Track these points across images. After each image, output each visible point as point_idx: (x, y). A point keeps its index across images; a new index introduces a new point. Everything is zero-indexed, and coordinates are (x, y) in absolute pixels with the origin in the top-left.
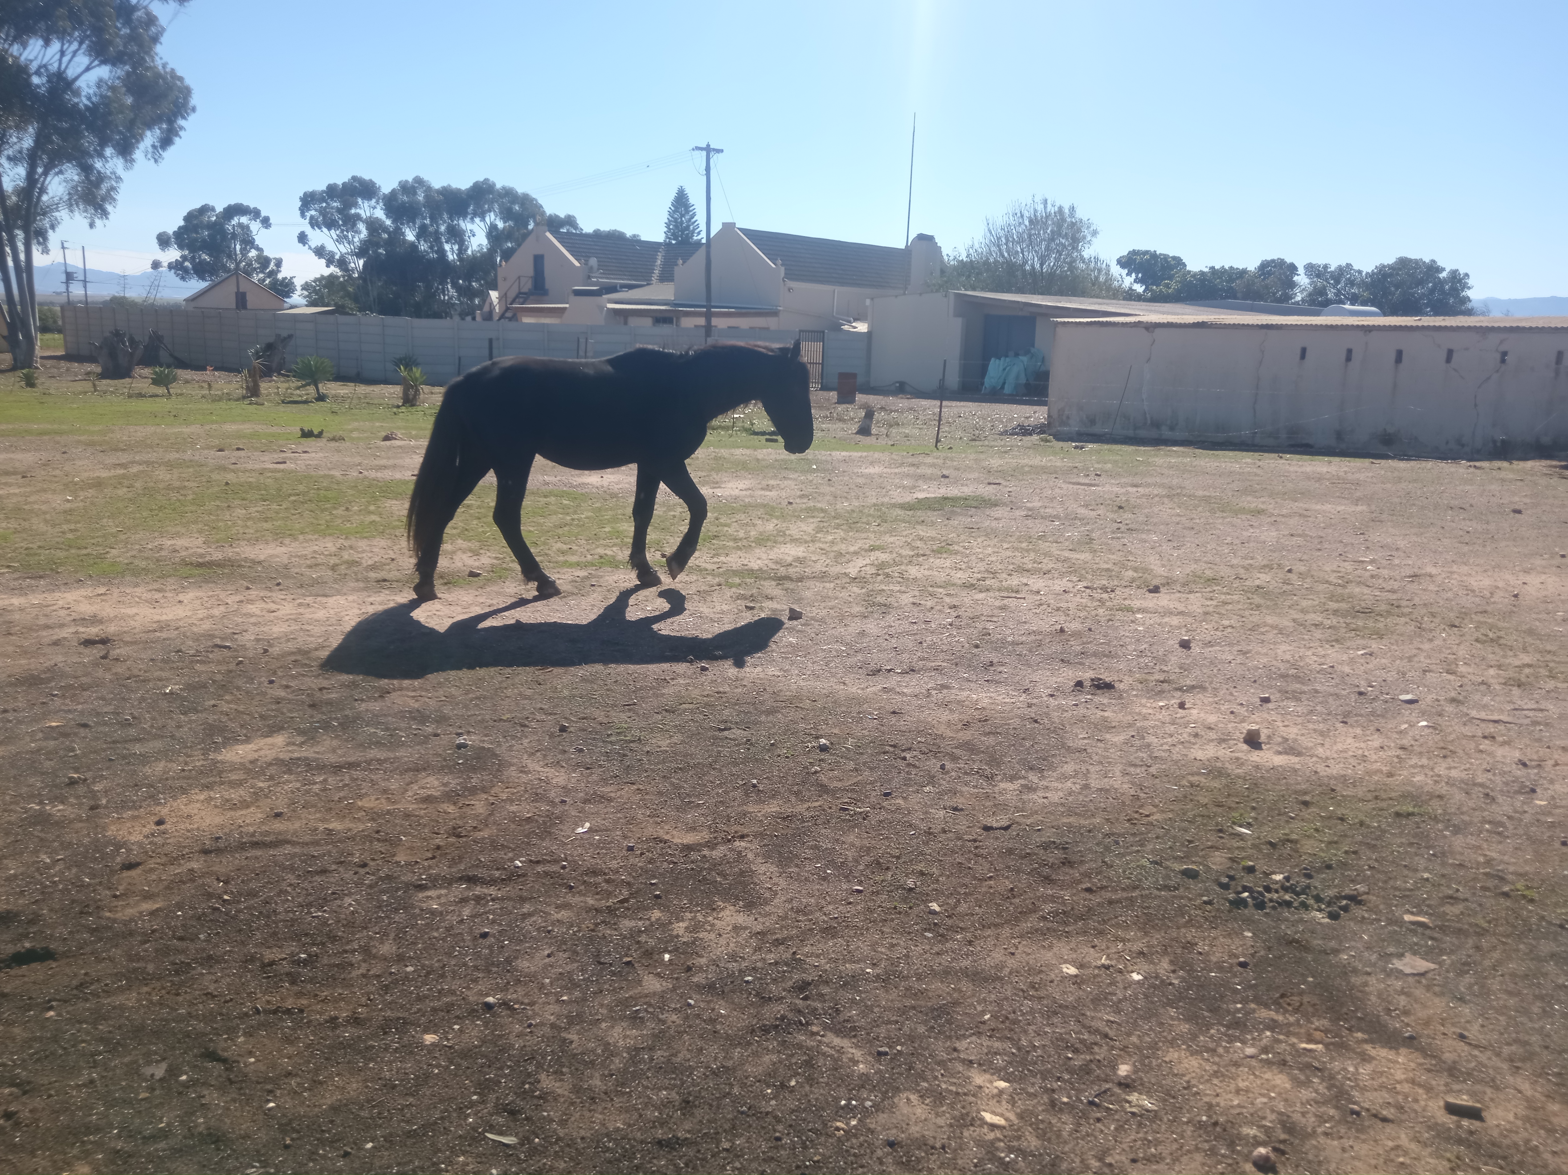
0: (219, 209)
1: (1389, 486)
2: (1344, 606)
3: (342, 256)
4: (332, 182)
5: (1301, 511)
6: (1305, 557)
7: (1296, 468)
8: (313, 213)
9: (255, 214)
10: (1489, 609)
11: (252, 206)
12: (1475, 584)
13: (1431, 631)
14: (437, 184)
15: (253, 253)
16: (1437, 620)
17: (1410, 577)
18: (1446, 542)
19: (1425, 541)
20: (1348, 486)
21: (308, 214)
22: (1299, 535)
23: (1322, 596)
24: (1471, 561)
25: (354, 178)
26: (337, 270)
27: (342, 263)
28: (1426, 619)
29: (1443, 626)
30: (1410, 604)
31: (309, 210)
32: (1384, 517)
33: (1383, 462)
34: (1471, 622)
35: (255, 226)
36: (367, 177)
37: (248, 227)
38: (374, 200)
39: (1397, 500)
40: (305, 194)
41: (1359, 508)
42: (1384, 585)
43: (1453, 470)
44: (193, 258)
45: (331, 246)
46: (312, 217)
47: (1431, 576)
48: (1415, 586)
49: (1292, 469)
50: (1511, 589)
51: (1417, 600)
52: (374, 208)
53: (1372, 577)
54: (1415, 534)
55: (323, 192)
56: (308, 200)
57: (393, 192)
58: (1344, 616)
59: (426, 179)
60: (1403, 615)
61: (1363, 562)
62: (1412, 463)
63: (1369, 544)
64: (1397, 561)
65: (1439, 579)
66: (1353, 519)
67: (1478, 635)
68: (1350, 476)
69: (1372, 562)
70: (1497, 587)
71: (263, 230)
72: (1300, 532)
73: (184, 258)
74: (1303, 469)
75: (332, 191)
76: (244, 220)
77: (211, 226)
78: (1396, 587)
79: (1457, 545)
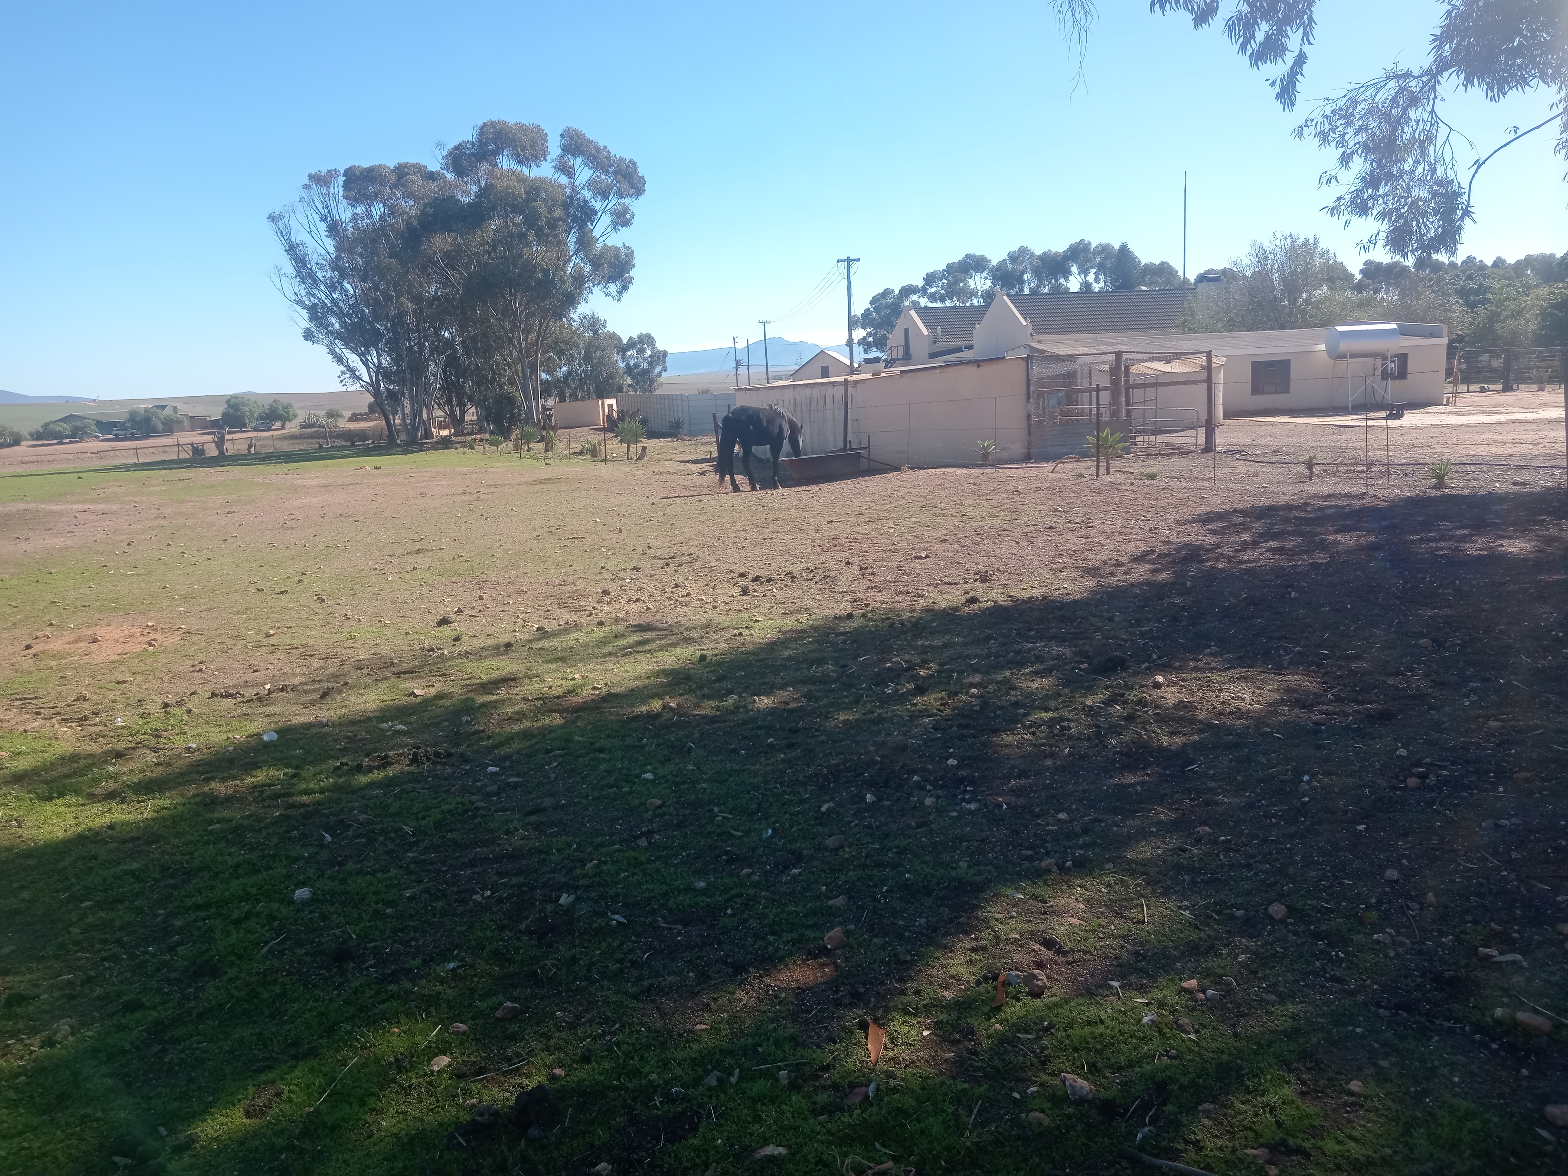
4: (949, 262)
25: (968, 256)
55: (944, 270)
57: (1002, 264)
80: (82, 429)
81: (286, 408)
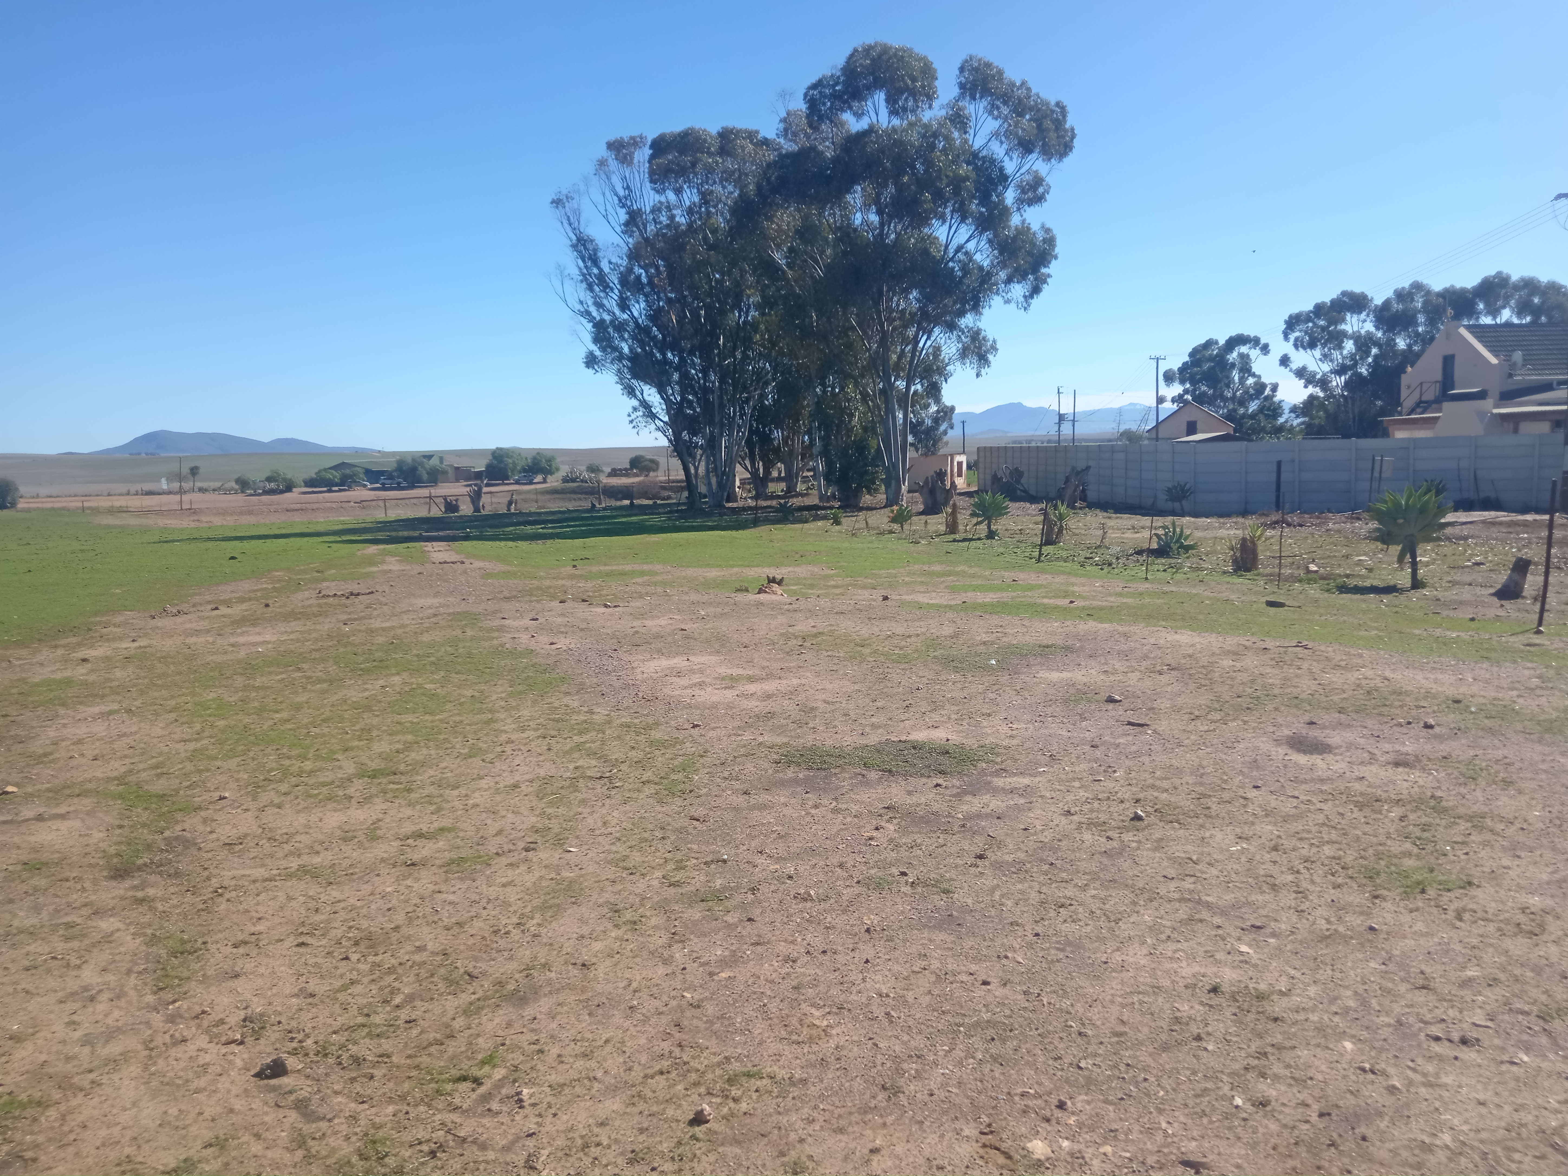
0: (1222, 342)
3: (1324, 375)
4: (1319, 301)
8: (1297, 334)
9: (1255, 342)
11: (1252, 335)
14: (1437, 286)
15: (1251, 381)
21: (1292, 337)
25: (1344, 293)
26: (1318, 389)
27: (1323, 383)
31: (1293, 331)
35: (1254, 353)
36: (1357, 290)
37: (1248, 356)
38: (1364, 313)
40: (1291, 317)
44: (1194, 390)
45: (1312, 366)
46: (1296, 339)
52: (1364, 321)
55: (1311, 312)
56: (1292, 323)
57: (1387, 303)
59: (1425, 282)
71: (1262, 357)
73: (1186, 391)
75: (1319, 310)
76: (1244, 349)
77: (1211, 359)
80: (350, 477)
81: (549, 460)
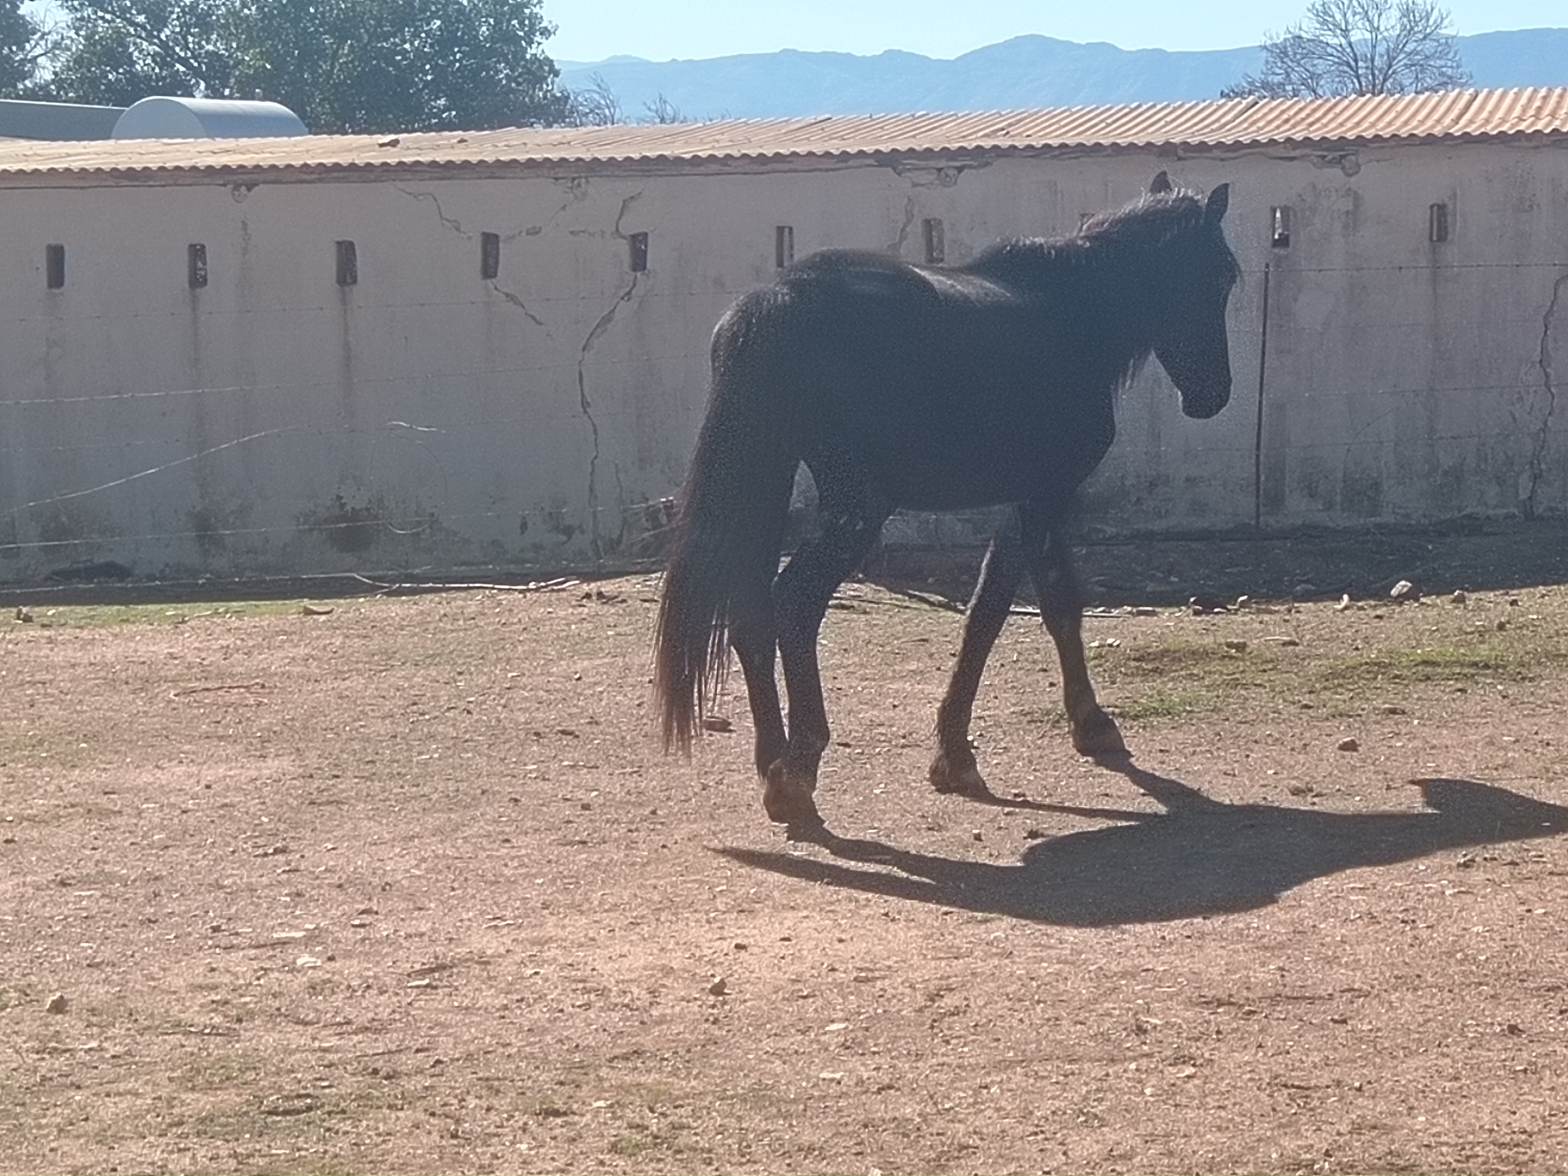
1: (357, 682)
2: (230, 1098)
5: (92, 799)
6: (107, 953)
7: (71, 653)
10: (647, 1042)
12: (605, 968)
13: (486, 1138)
16: (503, 1103)
17: (422, 973)
18: (525, 844)
19: (467, 849)
20: (234, 696)
22: (87, 881)
23: (162, 1077)
24: (596, 897)
28: (472, 1102)
29: (520, 1119)
30: (425, 1061)
32: (346, 786)
33: (340, 606)
34: (600, 1092)
39: (383, 728)
41: (272, 766)
42: (350, 1012)
43: (539, 612)
47: (484, 962)
48: (440, 1000)
49: (59, 656)
50: (703, 970)
51: (446, 1048)
53: (313, 988)
54: (437, 831)
58: (231, 1135)
60: (409, 1100)
61: (284, 943)
62: (427, 601)
63: (301, 883)
64: (384, 928)
65: (506, 969)
66: (254, 805)
67: (617, 1129)
68: (240, 664)
69: (312, 939)
70: (668, 971)
72: (90, 869)
74: (95, 654)
78: (384, 1014)
79: (554, 852)
